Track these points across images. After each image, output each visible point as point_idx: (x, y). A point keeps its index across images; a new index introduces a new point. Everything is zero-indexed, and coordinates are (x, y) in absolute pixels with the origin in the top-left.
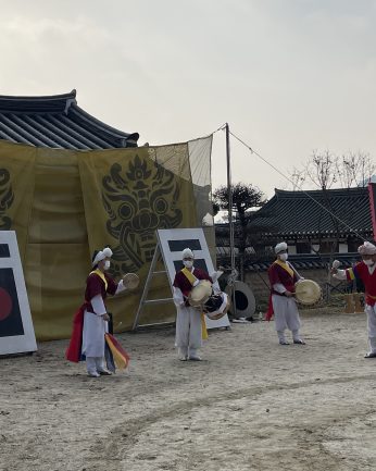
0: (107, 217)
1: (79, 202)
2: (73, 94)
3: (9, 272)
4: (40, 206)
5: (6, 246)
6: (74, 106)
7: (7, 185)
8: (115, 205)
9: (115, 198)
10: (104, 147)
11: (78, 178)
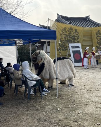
0: (97, 40)
1: (91, 38)
2: (89, 16)
3: (80, 51)
4: (84, 39)
5: (79, 46)
6: (89, 18)
7: (78, 35)
8: (99, 38)
9: (98, 37)
10: (96, 27)
11: (91, 33)
